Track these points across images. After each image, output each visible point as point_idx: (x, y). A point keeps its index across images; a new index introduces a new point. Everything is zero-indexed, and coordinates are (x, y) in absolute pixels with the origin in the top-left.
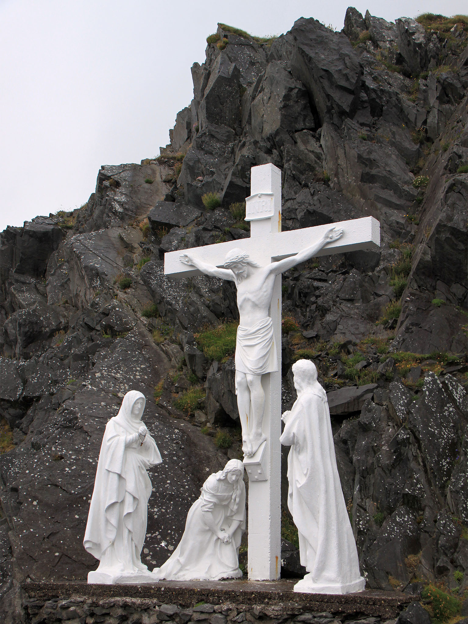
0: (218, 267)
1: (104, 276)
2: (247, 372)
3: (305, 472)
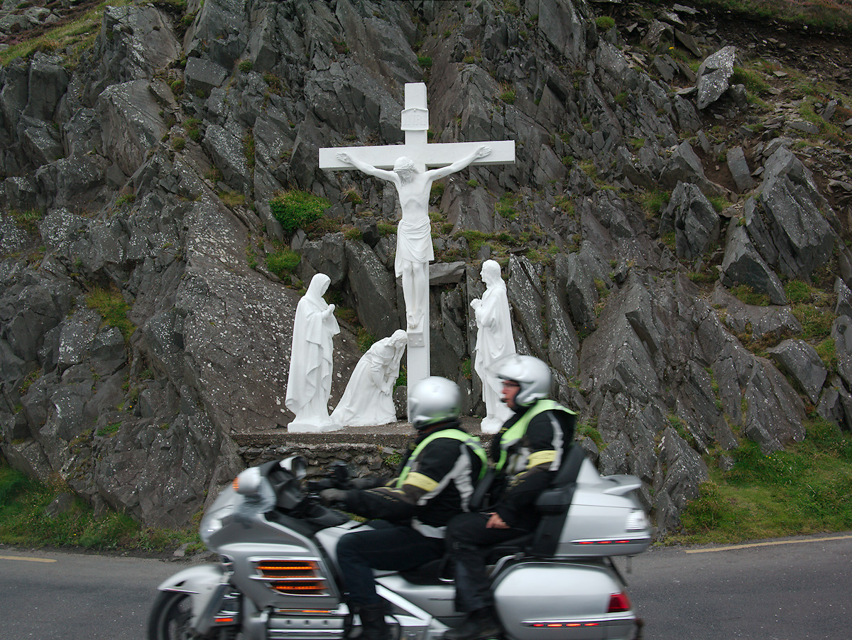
0: (376, 167)
1: (149, 133)
2: (414, 260)
3: (500, 347)
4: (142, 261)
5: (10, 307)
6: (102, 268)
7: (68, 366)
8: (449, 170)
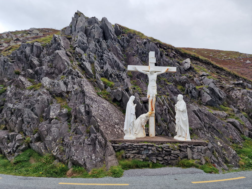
3: (185, 117)
4: (71, 92)
5: (34, 101)
6: (61, 92)
7: (53, 119)
8: (161, 73)
